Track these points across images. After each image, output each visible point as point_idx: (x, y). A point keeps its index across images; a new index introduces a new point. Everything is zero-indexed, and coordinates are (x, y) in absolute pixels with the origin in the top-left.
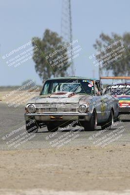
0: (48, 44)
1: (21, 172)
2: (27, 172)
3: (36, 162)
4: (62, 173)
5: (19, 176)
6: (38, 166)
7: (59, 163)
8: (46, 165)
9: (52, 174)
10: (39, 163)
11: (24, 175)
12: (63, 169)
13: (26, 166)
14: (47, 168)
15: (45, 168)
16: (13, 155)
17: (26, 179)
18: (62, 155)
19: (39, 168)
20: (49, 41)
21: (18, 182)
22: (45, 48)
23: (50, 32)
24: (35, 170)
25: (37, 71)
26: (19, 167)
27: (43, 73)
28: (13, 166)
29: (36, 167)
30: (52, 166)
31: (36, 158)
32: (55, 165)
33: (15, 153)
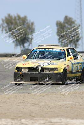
0: (66, 25)
1: (49, 107)
2: (53, 107)
3: (58, 101)
4: (75, 108)
5: (47, 110)
6: (60, 103)
7: (73, 101)
8: (65, 103)
9: (69, 108)
10: (60, 101)
11: (51, 109)
12: (75, 105)
13: (51, 103)
14: (65, 105)
15: (64, 104)
16: (43, 97)
17: (51, 112)
18: (75, 96)
19: (60, 105)
20: (67, 23)
21: (47, 114)
22: (65, 28)
23: (68, 17)
24: (57, 106)
25: (59, 42)
26: (47, 104)
27: (63, 44)
28: (43, 104)
29: (58, 104)
30: (69, 103)
31: (58, 98)
32: (70, 103)
33: (45, 95)
